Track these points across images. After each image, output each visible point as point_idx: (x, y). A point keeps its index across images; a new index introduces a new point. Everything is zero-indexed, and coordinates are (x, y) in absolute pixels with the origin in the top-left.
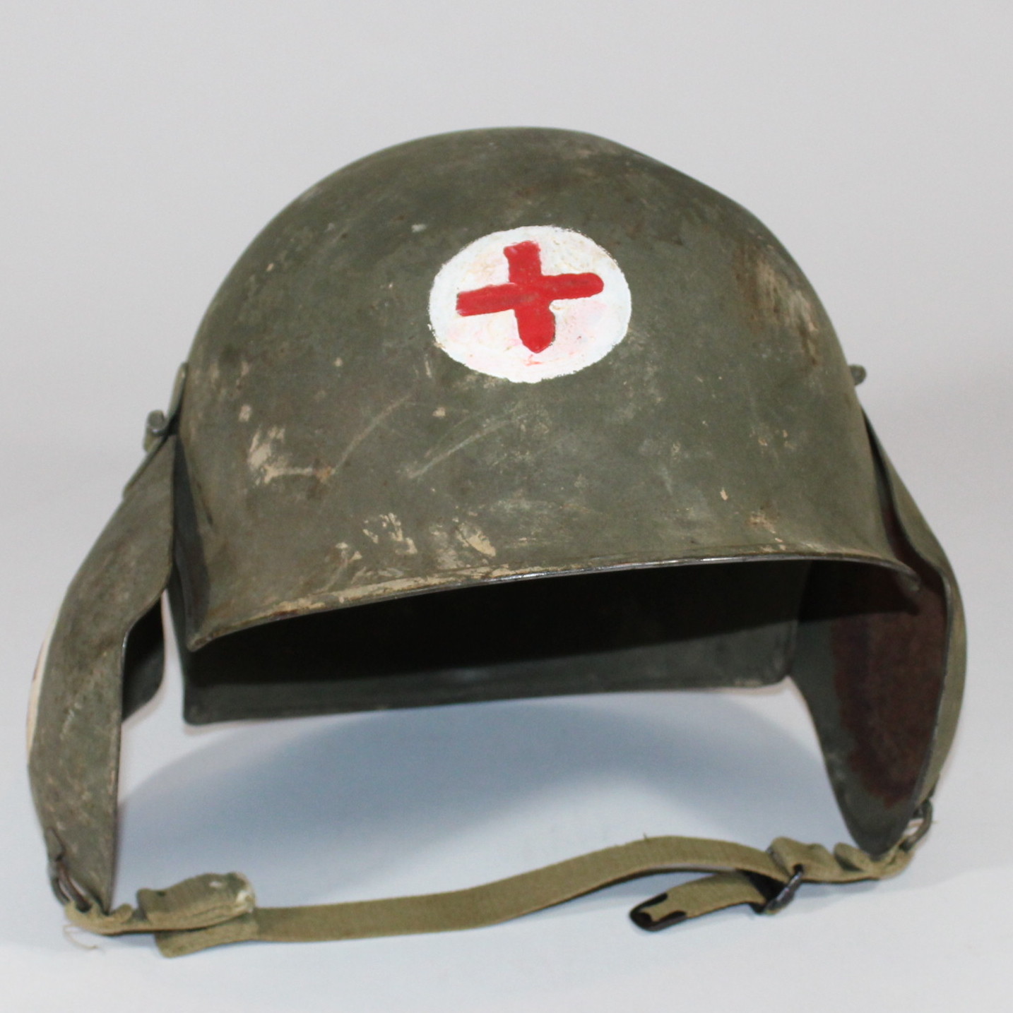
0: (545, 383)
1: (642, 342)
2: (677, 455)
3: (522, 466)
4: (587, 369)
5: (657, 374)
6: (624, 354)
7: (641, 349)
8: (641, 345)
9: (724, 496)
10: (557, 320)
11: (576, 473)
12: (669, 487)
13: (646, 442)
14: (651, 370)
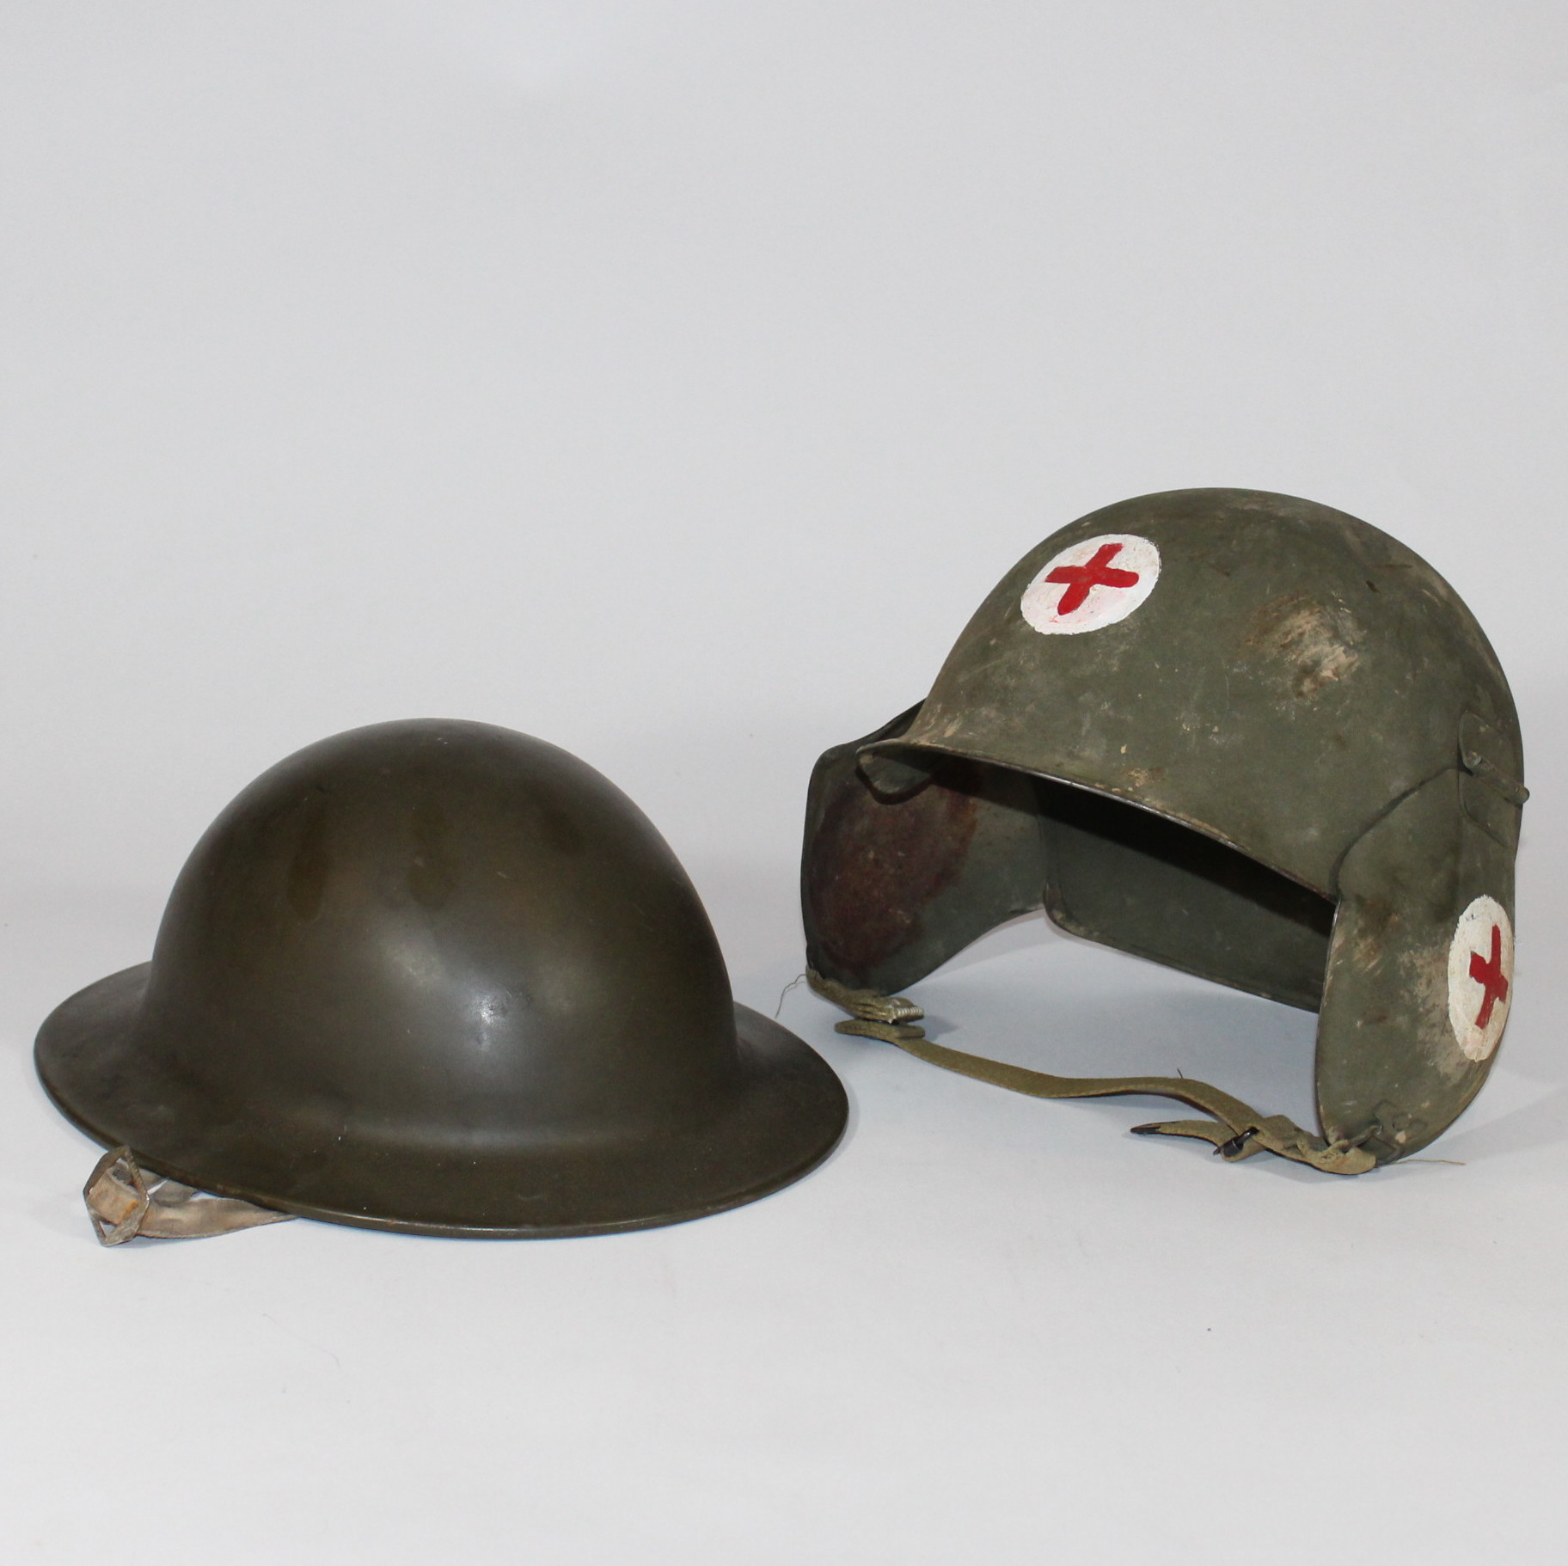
0: (1052, 635)
1: (1131, 627)
2: (1104, 710)
3: (1006, 688)
4: (1081, 634)
5: (1125, 652)
6: (1111, 632)
7: (1126, 631)
8: (1128, 629)
9: (1123, 750)
10: (1088, 597)
11: (1032, 701)
12: (1084, 731)
13: (1087, 695)
14: (1122, 648)
